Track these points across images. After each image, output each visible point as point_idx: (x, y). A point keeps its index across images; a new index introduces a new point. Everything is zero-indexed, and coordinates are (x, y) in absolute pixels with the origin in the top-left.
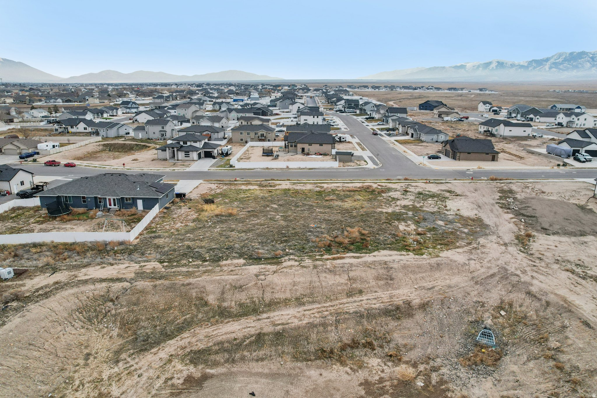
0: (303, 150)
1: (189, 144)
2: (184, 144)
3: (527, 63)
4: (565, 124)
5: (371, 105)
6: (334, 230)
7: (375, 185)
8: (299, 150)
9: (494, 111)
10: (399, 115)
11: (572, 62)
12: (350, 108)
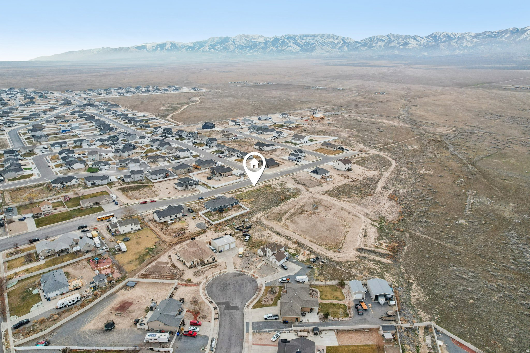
1: (189, 182)
3: (193, 44)
4: (277, 137)
5: (184, 132)
6: (278, 198)
7: (265, 184)
8: (223, 175)
9: (238, 125)
10: (214, 142)
11: (222, 44)
12: (169, 134)
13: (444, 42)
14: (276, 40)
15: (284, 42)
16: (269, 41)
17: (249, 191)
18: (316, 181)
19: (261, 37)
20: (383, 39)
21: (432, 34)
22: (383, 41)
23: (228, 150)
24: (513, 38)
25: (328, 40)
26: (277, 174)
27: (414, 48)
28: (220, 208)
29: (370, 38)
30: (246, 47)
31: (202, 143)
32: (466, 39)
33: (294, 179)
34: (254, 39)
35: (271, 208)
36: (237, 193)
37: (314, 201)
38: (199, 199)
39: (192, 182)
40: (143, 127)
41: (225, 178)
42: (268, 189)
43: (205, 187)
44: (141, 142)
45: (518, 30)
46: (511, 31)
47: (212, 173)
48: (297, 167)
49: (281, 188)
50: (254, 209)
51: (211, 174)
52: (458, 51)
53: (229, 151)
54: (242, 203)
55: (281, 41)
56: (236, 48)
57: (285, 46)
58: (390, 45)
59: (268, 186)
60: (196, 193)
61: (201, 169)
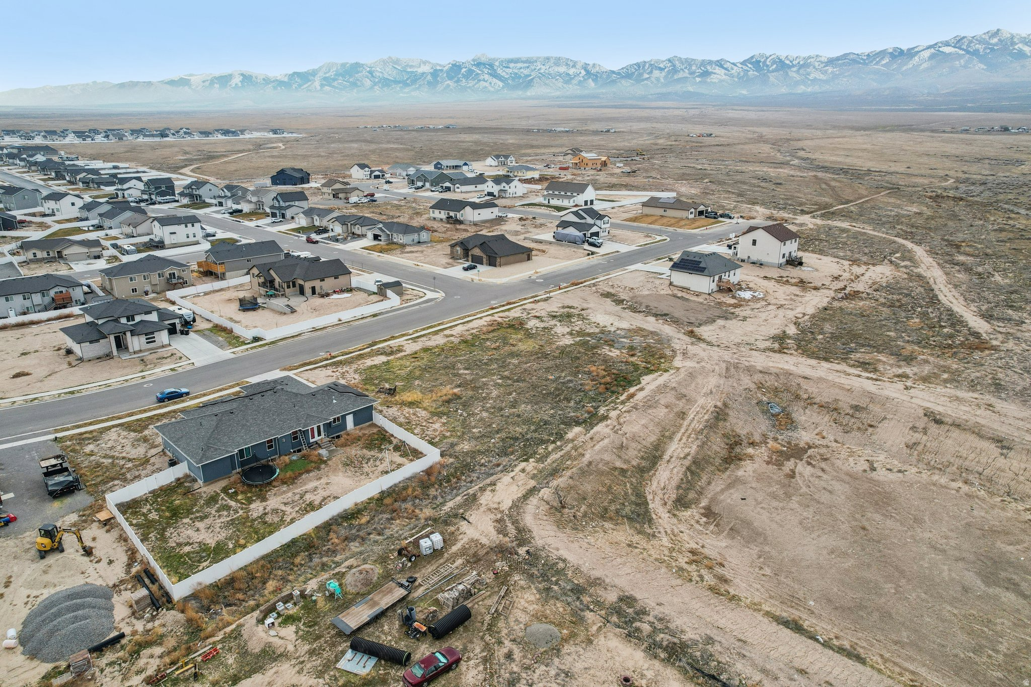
0: (313, 289)
1: (138, 319)
2: (128, 321)
3: (287, 77)
4: (496, 193)
5: (208, 186)
6: (575, 375)
7: (496, 317)
8: (308, 291)
9: (377, 177)
10: (297, 203)
11: (347, 77)
12: (162, 194)
13: (773, 71)
14: (456, 68)
15: (470, 72)
16: (442, 70)
17: (426, 350)
18: (700, 299)
19: (425, 63)
20: (662, 66)
21: (752, 57)
22: (661, 69)
23: (342, 220)
24: (895, 66)
25: (557, 69)
26: (531, 283)
27: (721, 81)
28: (255, 458)
29: (638, 65)
30: (396, 82)
31: (261, 211)
32: (814, 67)
33: (607, 295)
34: (411, 66)
35: (560, 436)
36: (369, 362)
37: (760, 386)
38: (161, 400)
39: (154, 317)
40: (91, 185)
41: (317, 301)
42: (515, 337)
43: (216, 343)
44: (50, 212)
45: (901, 52)
46: (891, 54)
47: (263, 285)
48: (594, 260)
49: (571, 334)
50: (466, 446)
51: (263, 290)
52: (802, 87)
53: (344, 224)
54: (393, 411)
55: (464, 70)
56: (375, 84)
57: (473, 79)
58: (676, 77)
59: (511, 326)
60: (160, 371)
61: (228, 274)
